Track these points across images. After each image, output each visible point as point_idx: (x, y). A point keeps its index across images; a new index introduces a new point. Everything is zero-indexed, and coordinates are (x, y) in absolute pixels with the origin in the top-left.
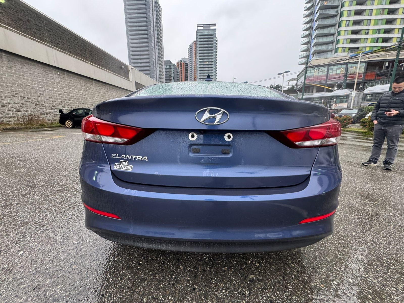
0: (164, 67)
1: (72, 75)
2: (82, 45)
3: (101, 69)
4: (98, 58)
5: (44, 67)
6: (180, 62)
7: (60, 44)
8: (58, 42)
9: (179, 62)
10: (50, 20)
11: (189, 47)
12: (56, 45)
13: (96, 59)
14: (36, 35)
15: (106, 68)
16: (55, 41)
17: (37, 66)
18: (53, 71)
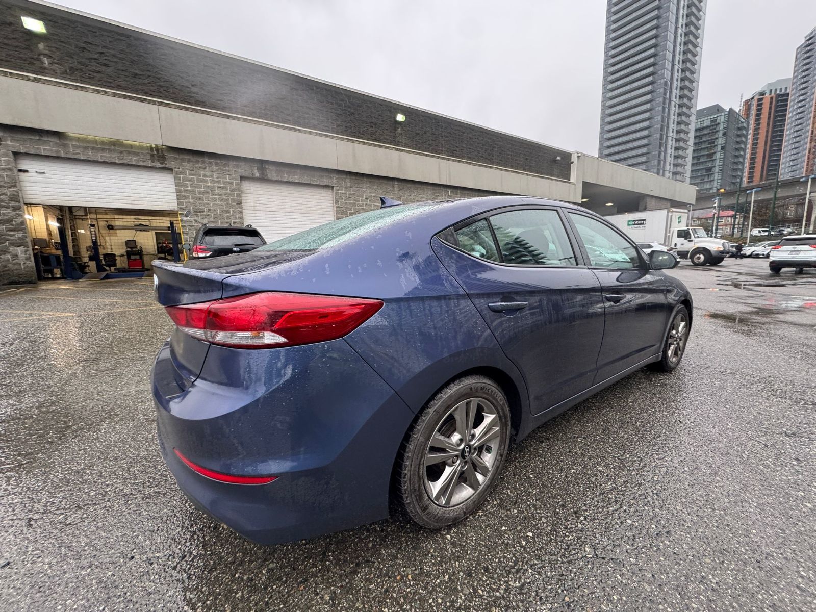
0: (692, 127)
1: (468, 192)
2: (489, 140)
3: (514, 172)
4: (511, 155)
5: (433, 190)
6: (757, 97)
7: (458, 150)
8: (455, 149)
9: (753, 98)
10: (451, 121)
11: (803, 41)
12: (452, 154)
13: (508, 159)
14: (431, 148)
15: (524, 170)
16: (452, 149)
17: (426, 190)
18: (443, 191)
